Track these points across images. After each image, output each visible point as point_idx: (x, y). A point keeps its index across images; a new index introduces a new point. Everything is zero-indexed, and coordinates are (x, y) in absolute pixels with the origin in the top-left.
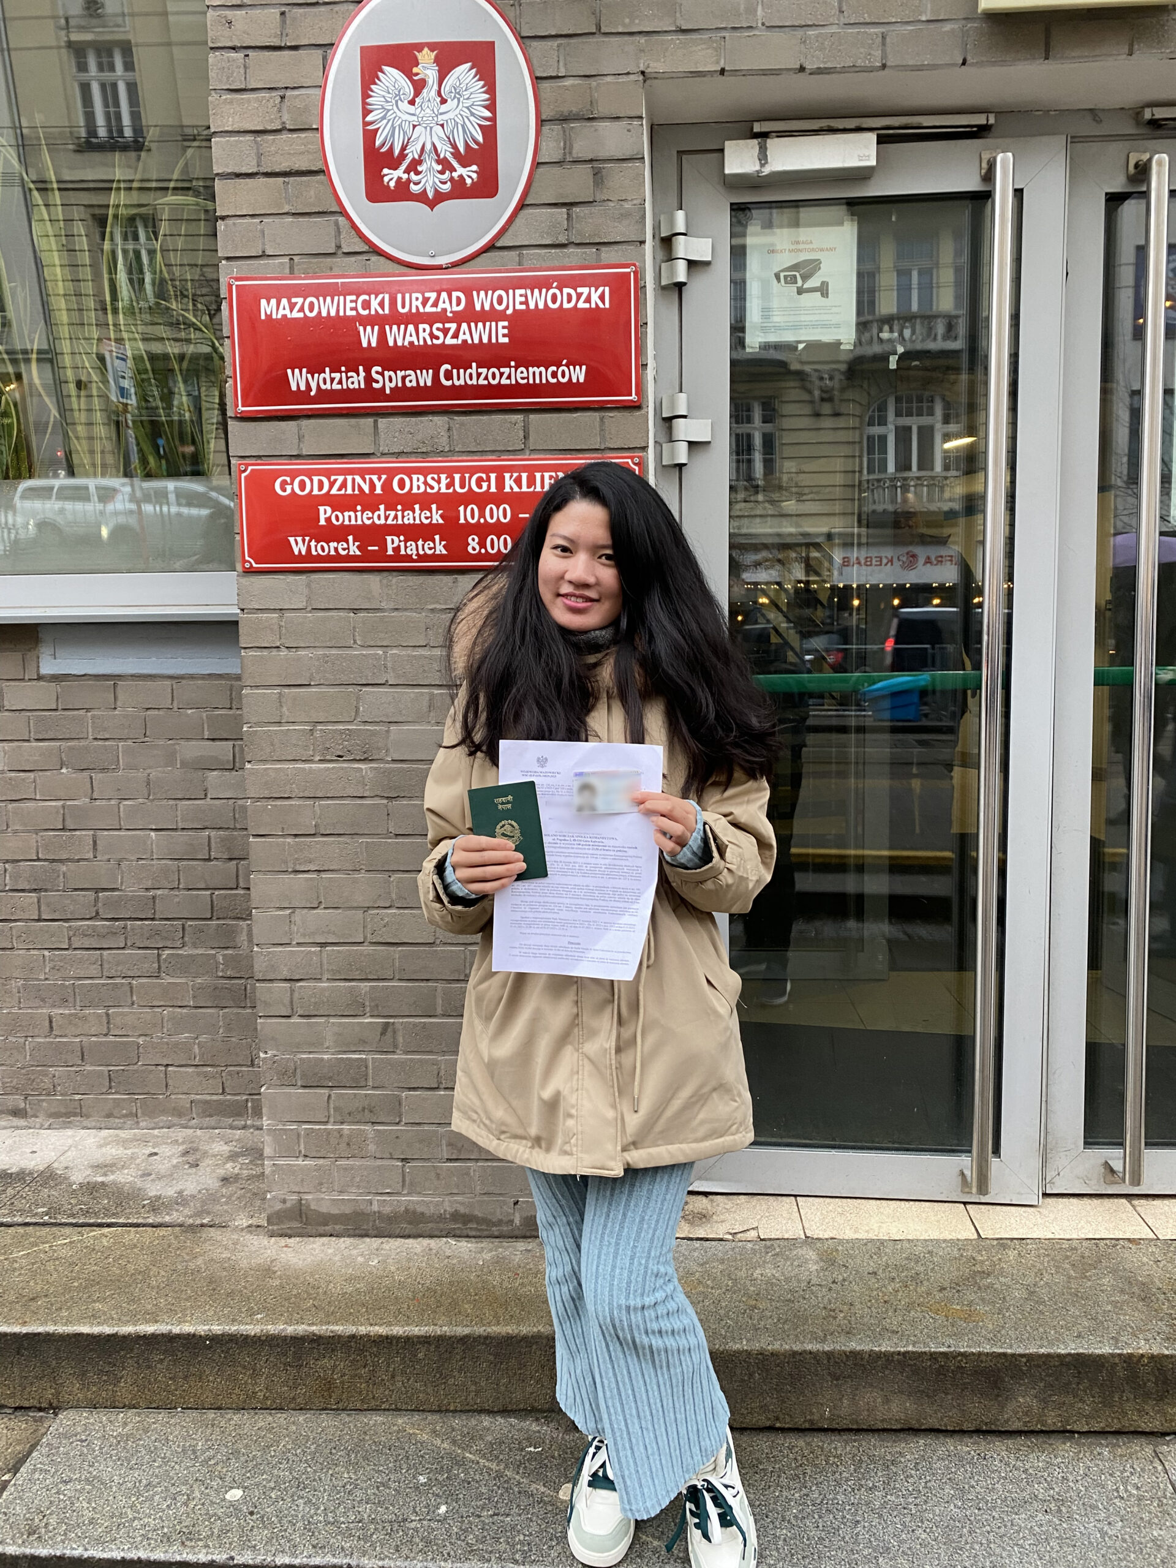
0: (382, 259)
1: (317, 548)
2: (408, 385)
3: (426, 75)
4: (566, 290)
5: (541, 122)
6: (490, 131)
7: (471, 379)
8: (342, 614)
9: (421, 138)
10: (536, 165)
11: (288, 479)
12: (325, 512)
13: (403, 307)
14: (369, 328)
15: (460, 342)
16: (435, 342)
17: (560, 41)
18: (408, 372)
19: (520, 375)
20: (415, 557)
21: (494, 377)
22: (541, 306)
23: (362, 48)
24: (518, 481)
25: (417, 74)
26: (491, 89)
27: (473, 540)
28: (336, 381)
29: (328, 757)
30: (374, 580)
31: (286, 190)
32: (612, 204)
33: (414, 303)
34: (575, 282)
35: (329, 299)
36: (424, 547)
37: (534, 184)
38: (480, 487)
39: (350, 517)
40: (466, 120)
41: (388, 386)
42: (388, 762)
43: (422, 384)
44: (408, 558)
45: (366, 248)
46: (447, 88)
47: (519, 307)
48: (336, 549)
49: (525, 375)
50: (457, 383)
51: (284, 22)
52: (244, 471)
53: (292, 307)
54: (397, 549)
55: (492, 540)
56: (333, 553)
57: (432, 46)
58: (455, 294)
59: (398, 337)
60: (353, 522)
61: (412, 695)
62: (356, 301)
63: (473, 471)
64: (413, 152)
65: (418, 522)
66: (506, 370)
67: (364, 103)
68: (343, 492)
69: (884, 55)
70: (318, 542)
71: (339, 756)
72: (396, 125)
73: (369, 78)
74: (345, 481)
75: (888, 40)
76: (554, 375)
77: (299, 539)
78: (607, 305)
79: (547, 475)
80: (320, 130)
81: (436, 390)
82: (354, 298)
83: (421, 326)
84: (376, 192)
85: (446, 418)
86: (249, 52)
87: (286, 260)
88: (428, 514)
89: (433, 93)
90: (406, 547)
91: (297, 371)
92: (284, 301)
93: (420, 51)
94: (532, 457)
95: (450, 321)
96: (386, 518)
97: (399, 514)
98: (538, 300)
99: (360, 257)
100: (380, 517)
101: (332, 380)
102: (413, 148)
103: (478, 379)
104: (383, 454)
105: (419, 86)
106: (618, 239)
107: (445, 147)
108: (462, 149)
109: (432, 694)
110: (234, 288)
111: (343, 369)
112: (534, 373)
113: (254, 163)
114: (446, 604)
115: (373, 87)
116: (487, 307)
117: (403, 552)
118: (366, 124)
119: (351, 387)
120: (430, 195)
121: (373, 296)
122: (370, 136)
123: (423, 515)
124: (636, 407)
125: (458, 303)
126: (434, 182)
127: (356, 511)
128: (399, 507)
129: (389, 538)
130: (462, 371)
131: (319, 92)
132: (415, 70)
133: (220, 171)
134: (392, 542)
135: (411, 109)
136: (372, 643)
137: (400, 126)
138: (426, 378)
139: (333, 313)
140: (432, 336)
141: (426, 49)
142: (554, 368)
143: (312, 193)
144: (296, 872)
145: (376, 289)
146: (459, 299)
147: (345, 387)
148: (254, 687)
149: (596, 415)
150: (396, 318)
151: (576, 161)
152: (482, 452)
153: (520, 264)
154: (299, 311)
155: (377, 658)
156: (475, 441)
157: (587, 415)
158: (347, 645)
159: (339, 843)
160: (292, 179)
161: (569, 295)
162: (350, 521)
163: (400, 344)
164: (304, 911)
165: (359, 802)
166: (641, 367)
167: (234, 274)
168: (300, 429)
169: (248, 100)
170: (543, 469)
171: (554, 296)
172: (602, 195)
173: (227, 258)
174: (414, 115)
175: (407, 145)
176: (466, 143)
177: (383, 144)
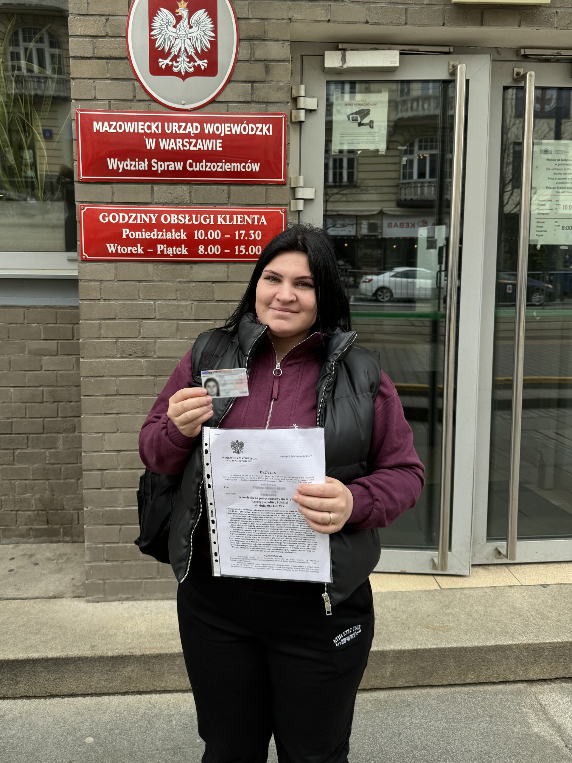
0: (157, 104)
1: (121, 250)
2: (170, 169)
3: (182, 14)
4: (251, 125)
5: (239, 40)
6: (214, 43)
7: (202, 167)
8: (133, 283)
9: (179, 45)
10: (236, 61)
11: (107, 214)
12: (126, 232)
13: (168, 129)
14: (151, 140)
15: (197, 149)
17: (249, 1)
18: (171, 163)
19: (227, 167)
20: (171, 255)
21: (214, 167)
22: (238, 133)
24: (225, 219)
25: (178, 13)
26: (215, 22)
27: (201, 247)
28: (133, 166)
29: (124, 356)
30: (150, 266)
31: (108, 66)
32: (273, 83)
33: (174, 128)
34: (255, 121)
35: (129, 123)
36: (177, 250)
37: (235, 71)
38: (205, 221)
39: (139, 234)
40: (202, 37)
41: (160, 169)
42: (155, 358)
43: (177, 169)
44: (168, 255)
45: (149, 98)
46: (193, 21)
47: (227, 133)
48: (131, 251)
49: (230, 167)
50: (195, 169)
52: (83, 209)
53: (110, 126)
54: (162, 251)
55: (211, 248)
56: (129, 252)
58: (195, 125)
59: (166, 144)
60: (140, 237)
61: (168, 324)
62: (144, 125)
63: (202, 213)
64: (175, 51)
65: (174, 238)
66: (220, 164)
67: (150, 26)
68: (135, 222)
69: (406, 19)
70: (122, 246)
71: (131, 355)
72: (167, 37)
73: (153, 13)
74: (136, 216)
75: (408, 12)
76: (244, 167)
77: (112, 245)
78: (271, 134)
79: (239, 216)
80: (126, 37)
81: (184, 172)
82: (143, 123)
83: (178, 140)
84: (155, 70)
85: (188, 187)
87: (107, 102)
88: (179, 234)
89: (186, 23)
90: (167, 250)
91: (112, 159)
92: (106, 123)
93: (180, 2)
94: (231, 207)
95: (193, 138)
96: (158, 236)
97: (164, 234)
98: (237, 129)
99: (146, 103)
100: (154, 235)
101: (131, 165)
102: (175, 50)
103: (206, 167)
104: (156, 203)
105: (179, 19)
106: (277, 100)
107: (191, 50)
108: (200, 52)
109: (178, 324)
110: (79, 115)
111: (137, 160)
112: (234, 166)
113: (92, 52)
114: (186, 278)
115: (155, 18)
116: (211, 132)
117: (165, 253)
118: (150, 36)
119: (141, 169)
120: (183, 73)
121: (153, 123)
122: (152, 42)
123: (176, 235)
124: (283, 184)
125: (197, 129)
126: (185, 67)
127: (142, 232)
128: (164, 230)
129: (159, 246)
131: (126, 18)
132: (177, 11)
133: (73, 55)
134: (160, 248)
135: (174, 30)
136: (148, 298)
137: (168, 38)
138: (179, 166)
139: (132, 131)
140: (183, 145)
141: (182, 1)
142: (244, 164)
143: (121, 68)
144: (106, 414)
145: (154, 119)
146: (197, 127)
147: (137, 169)
148: (88, 320)
149: (263, 188)
150: (164, 135)
151: (256, 61)
152: (207, 204)
153: (228, 110)
154: (114, 129)
155: (150, 305)
156: (203, 198)
157: (260, 187)
158: (135, 298)
159: (129, 399)
160: (111, 61)
161: (252, 128)
162: (139, 236)
163: (167, 148)
164: (110, 434)
165: (139, 378)
166: (286, 165)
167: (80, 108)
168: (113, 189)
169: (89, 20)
170: (237, 213)
171: (245, 128)
172: (268, 79)
173: (75, 99)
174: (176, 33)
175: (172, 48)
176: (202, 49)
177: (159, 47)
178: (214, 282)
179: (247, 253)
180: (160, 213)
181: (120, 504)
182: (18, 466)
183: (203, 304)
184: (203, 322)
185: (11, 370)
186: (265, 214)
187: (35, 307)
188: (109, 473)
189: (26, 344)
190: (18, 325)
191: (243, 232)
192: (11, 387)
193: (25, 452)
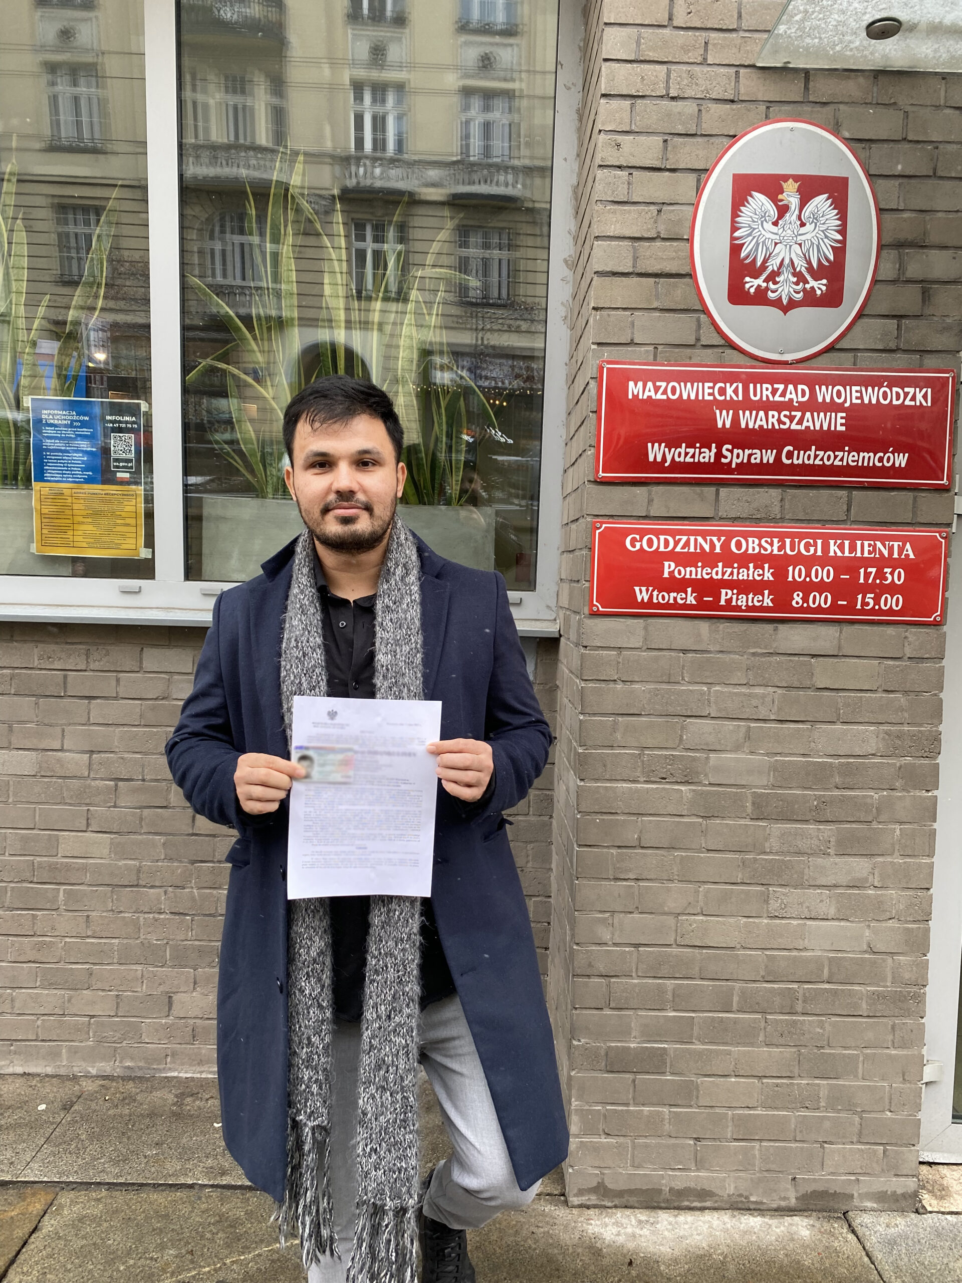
0: (735, 352)
1: (657, 597)
2: (753, 461)
3: (789, 202)
4: (895, 389)
5: (881, 247)
6: (840, 251)
7: (809, 459)
8: (673, 654)
9: (781, 253)
10: (874, 282)
12: (669, 567)
13: (755, 395)
14: (724, 412)
15: (803, 428)
16: (782, 426)
17: (900, 180)
18: (755, 451)
19: (852, 458)
20: (743, 608)
21: (829, 459)
22: (874, 401)
23: (734, 175)
24: (841, 547)
25: (782, 200)
26: (843, 216)
27: (798, 595)
28: (690, 455)
29: (652, 779)
30: (704, 626)
31: (657, 289)
32: (935, 319)
33: (765, 393)
34: (902, 383)
35: (689, 385)
36: (754, 600)
37: (872, 298)
38: (808, 551)
39: (691, 572)
40: (821, 241)
41: (735, 461)
42: (705, 785)
43: (765, 461)
44: (738, 608)
45: (722, 342)
46: (807, 214)
47: (855, 401)
48: (675, 599)
49: (856, 458)
50: (796, 462)
51: (666, 148)
52: (598, 528)
53: (657, 389)
54: (729, 601)
55: (815, 596)
56: (672, 601)
57: (796, 178)
58: (800, 387)
59: (749, 420)
60: (694, 576)
61: (731, 728)
62: (713, 388)
63: (802, 536)
64: (773, 265)
65: (751, 578)
66: (840, 454)
67: (733, 222)
68: (686, 550)
70: (660, 592)
71: (664, 779)
72: (761, 241)
73: (739, 202)
74: (688, 540)
76: (881, 460)
77: (644, 589)
78: (929, 404)
79: (866, 543)
80: (690, 240)
81: (777, 467)
82: (711, 385)
83: (771, 413)
84: (738, 296)
85: (780, 490)
86: (631, 171)
87: (651, 348)
88: (761, 572)
89: (794, 217)
90: (737, 599)
91: (656, 445)
92: (650, 384)
93: (786, 181)
94: (854, 527)
95: (796, 409)
96: (723, 574)
97: (735, 571)
98: (871, 396)
99: (716, 350)
100: (718, 572)
101: (686, 454)
102: (773, 262)
103: (815, 459)
104: (721, 518)
105: (783, 210)
106: (940, 348)
107: (801, 263)
108: (815, 265)
109: (748, 727)
110: (605, 370)
111: (698, 445)
112: (864, 457)
113: (630, 264)
114: (766, 648)
115: (742, 208)
116: (828, 400)
117: (734, 603)
118: (733, 239)
119: (702, 460)
120: (785, 302)
121: (728, 385)
122: (735, 249)
123: (756, 573)
124: (946, 489)
125: (803, 395)
126: (789, 291)
127: (696, 567)
128: (736, 565)
129: (723, 591)
130: (802, 452)
131: (691, 209)
132: (780, 197)
133: (599, 269)
134: (725, 594)
135: (774, 229)
136: (699, 680)
137: (764, 242)
138: (769, 456)
139: (693, 397)
140: (780, 421)
141: (791, 180)
142: (882, 454)
143: (679, 292)
144: (617, 879)
145: (731, 378)
146: (803, 391)
147: (696, 460)
148: (594, 714)
149: (911, 494)
150: (749, 405)
151: (909, 281)
152: (810, 521)
153: (855, 364)
154: (663, 394)
155: (702, 693)
156: (804, 511)
157: (903, 493)
158: (676, 680)
159: (656, 855)
160: (662, 280)
161: (898, 394)
162: (691, 575)
163: (751, 426)
164: (622, 915)
165: (677, 819)
166: (953, 456)
167: (605, 358)
168: (650, 494)
169: (629, 212)
170: (863, 538)
171: (885, 393)
172: (928, 311)
173: (599, 344)
174: (776, 234)
175: (768, 258)
176: (819, 260)
177: (747, 257)
178: (813, 656)
179: (877, 607)
180: (730, 535)
181: (635, 1037)
183: (793, 693)
184: (792, 726)
186: (913, 541)
188: (617, 983)
191: (873, 570)
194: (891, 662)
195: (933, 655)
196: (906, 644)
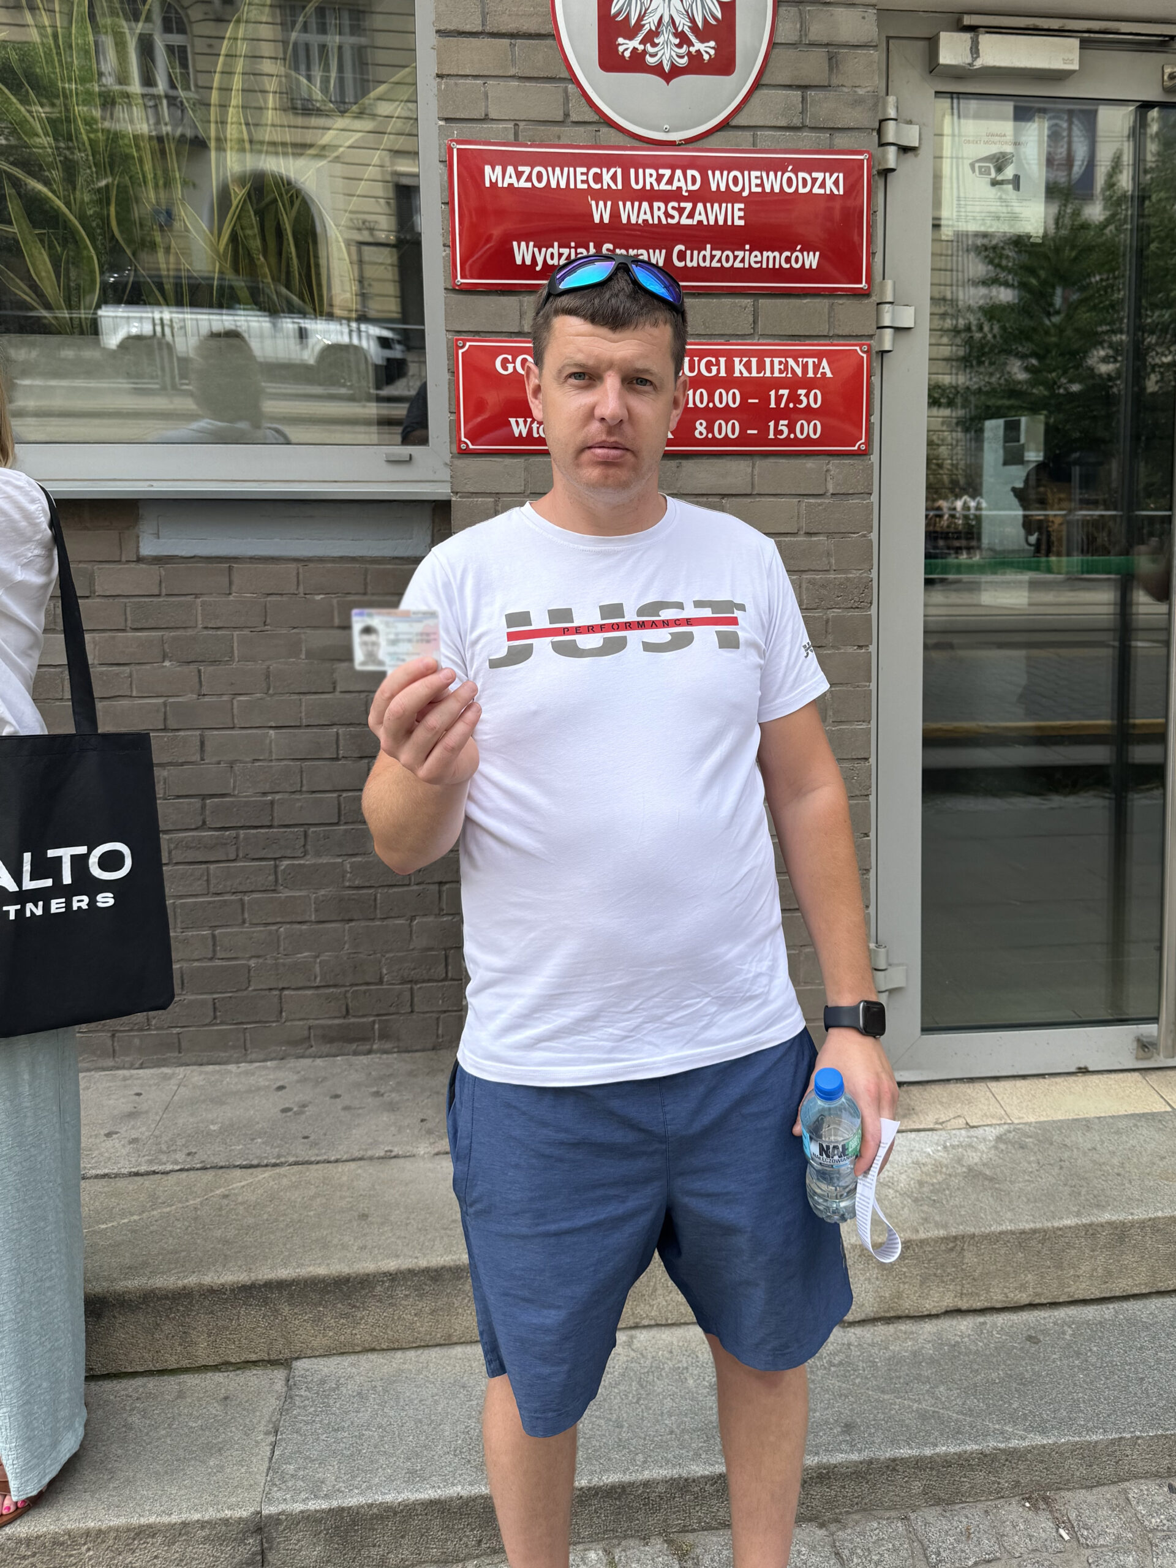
0: (612, 131)
4: (801, 175)
5: (778, 3)
6: (729, 9)
7: (704, 260)
9: (659, 10)
10: (772, 44)
13: (637, 182)
14: (601, 203)
15: (695, 223)
16: (670, 221)
18: (640, 251)
19: (754, 259)
21: (727, 258)
22: (777, 190)
24: (748, 366)
27: (701, 424)
31: (513, 52)
32: (845, 90)
33: (648, 180)
34: (810, 166)
35: (558, 170)
37: (770, 64)
38: (709, 370)
45: (596, 118)
47: (755, 189)
49: (759, 259)
50: (689, 265)
52: (462, 348)
53: (519, 175)
55: (720, 424)
58: (690, 173)
59: (633, 213)
62: (587, 174)
63: (702, 354)
66: (740, 254)
76: (788, 260)
77: (521, 420)
78: (841, 192)
79: (776, 360)
82: (584, 170)
83: (656, 205)
84: (610, 60)
87: (511, 125)
91: (523, 244)
92: (510, 170)
94: (761, 341)
95: (686, 199)
98: (774, 182)
99: (590, 128)
101: (560, 255)
102: (650, 20)
103: (711, 261)
106: (852, 125)
107: (683, 21)
108: (700, 24)
110: (458, 153)
111: (573, 244)
112: (768, 258)
113: (479, 21)
116: (723, 188)
120: (667, 68)
121: (605, 170)
122: (605, 3)
124: (865, 294)
125: (694, 182)
126: (671, 56)
133: (442, 28)
138: (658, 257)
139: (563, 185)
140: (667, 215)
142: (788, 253)
143: (540, 56)
145: (607, 162)
146: (694, 178)
149: (826, 302)
150: (630, 194)
151: (812, 44)
152: (711, 336)
153: (754, 144)
154: (527, 181)
156: (703, 324)
157: (817, 300)
160: (519, 41)
161: (804, 179)
163: (633, 221)
166: (871, 254)
167: (454, 136)
168: (521, 306)
170: (773, 354)
171: (790, 180)
172: (835, 81)
173: (447, 120)
175: (644, 16)
176: (705, 20)
177: (618, 13)
179: (792, 436)
182: (285, 893)
185: (271, 692)
186: (830, 356)
187: (321, 560)
189: (303, 636)
190: (285, 598)
191: (785, 392)
192: (271, 727)
193: (300, 865)
194: (812, 501)
195: (860, 489)
196: (829, 479)
